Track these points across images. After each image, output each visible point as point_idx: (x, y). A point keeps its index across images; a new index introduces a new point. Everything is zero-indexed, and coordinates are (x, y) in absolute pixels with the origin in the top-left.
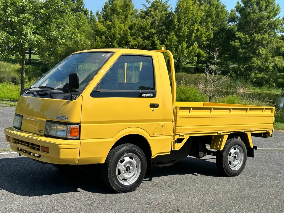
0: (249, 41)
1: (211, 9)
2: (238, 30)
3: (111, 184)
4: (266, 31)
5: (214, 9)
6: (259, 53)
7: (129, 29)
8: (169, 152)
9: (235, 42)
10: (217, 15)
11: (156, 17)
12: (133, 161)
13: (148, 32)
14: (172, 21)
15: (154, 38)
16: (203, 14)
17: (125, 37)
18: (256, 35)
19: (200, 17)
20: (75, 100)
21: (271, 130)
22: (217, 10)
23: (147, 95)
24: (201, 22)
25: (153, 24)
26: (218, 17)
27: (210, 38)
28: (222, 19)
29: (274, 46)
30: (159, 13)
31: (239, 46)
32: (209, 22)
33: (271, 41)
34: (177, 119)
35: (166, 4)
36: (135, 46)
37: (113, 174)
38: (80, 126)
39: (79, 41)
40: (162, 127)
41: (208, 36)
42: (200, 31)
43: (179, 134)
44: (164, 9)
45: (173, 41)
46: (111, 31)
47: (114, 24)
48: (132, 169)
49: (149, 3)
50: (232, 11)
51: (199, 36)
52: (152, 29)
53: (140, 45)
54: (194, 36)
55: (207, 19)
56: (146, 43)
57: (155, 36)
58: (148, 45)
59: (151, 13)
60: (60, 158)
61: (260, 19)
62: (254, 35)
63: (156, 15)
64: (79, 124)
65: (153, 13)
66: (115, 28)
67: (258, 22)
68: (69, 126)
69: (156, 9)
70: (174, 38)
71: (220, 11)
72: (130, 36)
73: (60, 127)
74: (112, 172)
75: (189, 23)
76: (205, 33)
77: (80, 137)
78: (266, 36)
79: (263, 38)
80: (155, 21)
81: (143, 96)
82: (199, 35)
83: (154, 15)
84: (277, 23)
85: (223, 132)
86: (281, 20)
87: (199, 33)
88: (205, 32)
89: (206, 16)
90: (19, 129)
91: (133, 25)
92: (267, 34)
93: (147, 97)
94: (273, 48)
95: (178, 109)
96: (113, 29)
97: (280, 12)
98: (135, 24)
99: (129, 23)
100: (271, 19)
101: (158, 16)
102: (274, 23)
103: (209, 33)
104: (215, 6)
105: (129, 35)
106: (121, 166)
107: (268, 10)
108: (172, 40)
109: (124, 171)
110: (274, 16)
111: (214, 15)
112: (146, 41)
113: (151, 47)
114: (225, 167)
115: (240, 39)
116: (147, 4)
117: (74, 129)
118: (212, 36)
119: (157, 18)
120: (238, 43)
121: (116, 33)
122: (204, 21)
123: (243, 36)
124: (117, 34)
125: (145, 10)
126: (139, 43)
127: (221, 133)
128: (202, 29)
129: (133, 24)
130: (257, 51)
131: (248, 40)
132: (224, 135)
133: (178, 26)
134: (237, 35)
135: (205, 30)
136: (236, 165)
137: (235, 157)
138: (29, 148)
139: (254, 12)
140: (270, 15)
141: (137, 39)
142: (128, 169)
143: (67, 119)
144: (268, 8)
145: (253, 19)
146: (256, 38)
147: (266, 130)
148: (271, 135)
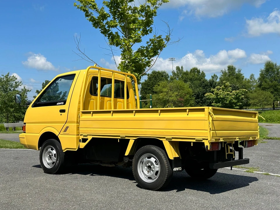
23: (60, 103)
38: (25, 125)
81: (57, 104)
85: (126, 136)
93: (60, 105)
137: (150, 167)
147: (194, 139)
148: (207, 146)
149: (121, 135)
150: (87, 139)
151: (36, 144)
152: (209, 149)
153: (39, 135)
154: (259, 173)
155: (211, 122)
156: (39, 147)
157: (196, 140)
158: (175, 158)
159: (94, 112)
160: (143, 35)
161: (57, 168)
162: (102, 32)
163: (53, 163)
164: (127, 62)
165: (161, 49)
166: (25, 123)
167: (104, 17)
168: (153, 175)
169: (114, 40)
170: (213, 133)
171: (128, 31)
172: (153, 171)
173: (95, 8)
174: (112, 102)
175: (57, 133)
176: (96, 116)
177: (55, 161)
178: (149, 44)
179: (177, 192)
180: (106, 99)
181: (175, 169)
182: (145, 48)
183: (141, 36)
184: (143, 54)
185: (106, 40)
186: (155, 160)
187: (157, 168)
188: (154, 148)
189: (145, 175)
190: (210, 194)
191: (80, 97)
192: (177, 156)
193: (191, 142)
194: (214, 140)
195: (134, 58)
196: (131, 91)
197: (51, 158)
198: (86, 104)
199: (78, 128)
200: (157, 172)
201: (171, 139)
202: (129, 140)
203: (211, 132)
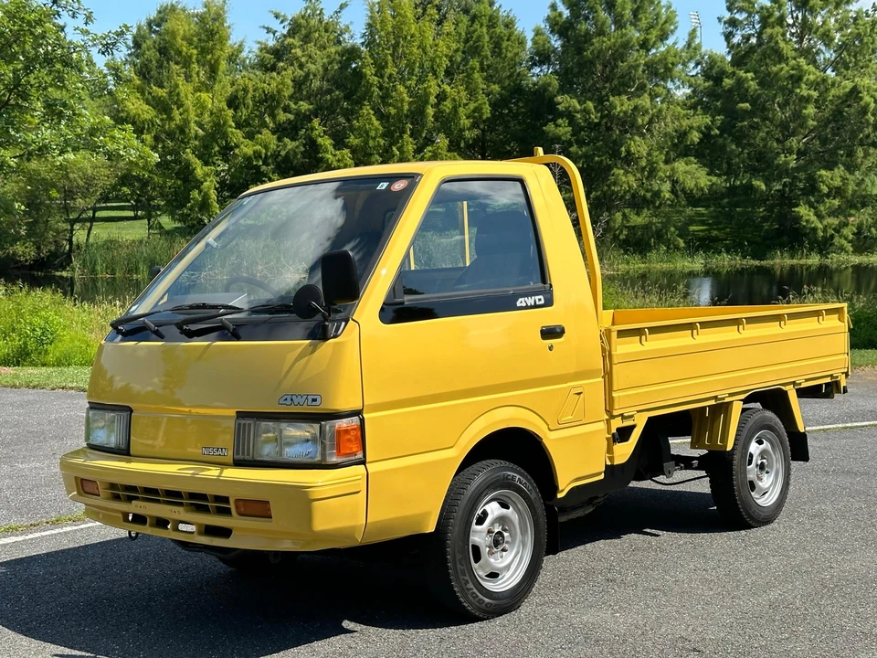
0: (596, 121)
1: (474, 32)
2: (562, 90)
3: (458, 594)
4: (642, 88)
5: (485, 30)
6: (628, 152)
7: (229, 107)
8: (600, 474)
9: (557, 126)
10: (495, 47)
11: (309, 64)
12: (510, 512)
13: (290, 113)
14: (358, 74)
15: (313, 129)
16: (454, 46)
17: (217, 131)
18: (614, 100)
19: (446, 56)
20: (335, 337)
21: (843, 373)
22: (493, 32)
24: (448, 73)
25: (303, 87)
26: (499, 55)
27: (481, 117)
28: (512, 60)
29: (669, 130)
30: (318, 52)
31: (569, 137)
32: (475, 69)
33: (658, 116)
34: (614, 366)
35: (337, 23)
36: (255, 158)
37: (463, 562)
38: (362, 421)
39: (121, 153)
40: (577, 397)
41: (474, 111)
42: (449, 100)
43: (622, 415)
44: (332, 37)
45: (373, 134)
46: (171, 119)
47: (178, 94)
48: (510, 540)
49: (282, 22)
50: (538, 32)
51: (450, 113)
52: (301, 103)
53: (269, 154)
54: (432, 114)
55: (465, 61)
56: (289, 147)
57: (316, 122)
58: (295, 153)
59: (293, 51)
60: (314, 532)
61: (620, 50)
62: (608, 100)
63: (310, 57)
64: (358, 413)
65: (298, 52)
66: (182, 106)
67: (615, 60)
68: (328, 425)
69: (306, 39)
70: (372, 124)
71: (502, 35)
72: (236, 128)
73: (294, 431)
74: (459, 557)
75: (414, 78)
76: (467, 104)
77: (365, 456)
78: (645, 101)
79: (636, 108)
80: (307, 75)
81: (518, 304)
82: (448, 111)
83: (303, 60)
84: (670, 59)
85: (731, 395)
86: (682, 51)
87: (447, 106)
88: (465, 101)
89: (464, 52)
90: (124, 452)
91: (241, 93)
92: (646, 95)
93: (532, 307)
94: (666, 136)
95: (614, 335)
96: (178, 109)
97: (676, 28)
98: (245, 90)
99: (224, 87)
100: (654, 51)
101: (317, 61)
102: (663, 59)
103: (476, 105)
104: (485, 21)
105: (231, 126)
106: (479, 535)
107: (643, 24)
108: (367, 132)
109: (488, 549)
110: (662, 40)
111: (486, 48)
112: (286, 140)
113: (304, 157)
114: (741, 499)
115: (569, 115)
116: (276, 25)
117: (347, 431)
118: (487, 112)
119: (313, 67)
120: (566, 129)
121: (189, 122)
122: (458, 68)
123: (578, 107)
124: (192, 124)
125: (271, 43)
126: (266, 147)
127: (724, 398)
128: (456, 92)
129: (237, 91)
130: (623, 149)
131: (595, 117)
132: (732, 402)
133: (381, 88)
134: (560, 104)
135: (463, 94)
136: (767, 490)
137: (762, 467)
138: (187, 511)
139: (601, 33)
140: (649, 36)
141: (260, 136)
142: (497, 541)
143: (319, 400)
144: (639, 16)
145: (599, 52)
146: (616, 108)
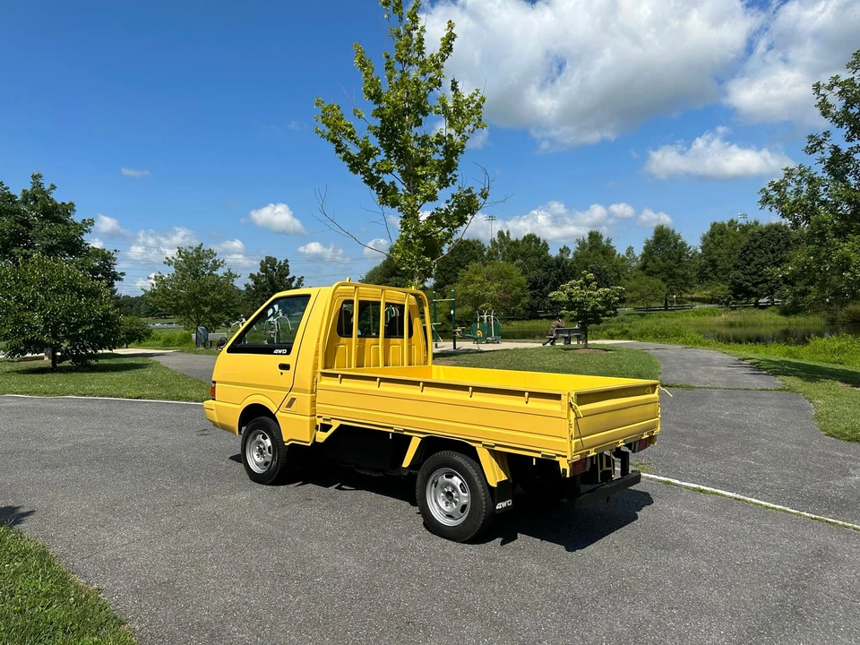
23: (280, 351)
81: (274, 352)
147: (539, 452)
148: (565, 470)
149: (396, 427)
150: (331, 426)
151: (235, 423)
152: (568, 476)
153: (240, 408)
154: (652, 479)
155: (573, 422)
156: (240, 430)
157: (543, 455)
158: (499, 483)
159: (344, 376)
160: (441, 188)
161: (274, 472)
162: (365, 181)
163: (266, 464)
164: (411, 236)
165: (473, 214)
166: (215, 382)
167: (368, 153)
168: (455, 511)
169: (387, 196)
170: (576, 444)
171: (411, 178)
172: (456, 502)
173: (352, 138)
174: (380, 346)
175: (273, 409)
176: (347, 384)
177: (269, 460)
178: (450, 204)
179: (502, 544)
180: (369, 341)
181: (499, 507)
182: (443, 212)
183: (438, 189)
184: (439, 224)
185: (372, 195)
186: (460, 482)
187: (465, 498)
188: (458, 458)
189: (440, 508)
190: (565, 552)
191: (318, 342)
192: (504, 478)
193: (533, 457)
194: (578, 457)
195: (423, 229)
196: (417, 322)
197: (262, 453)
198: (329, 356)
199: (314, 402)
200: (463, 508)
201: (494, 447)
202: (411, 437)
203: (574, 441)
